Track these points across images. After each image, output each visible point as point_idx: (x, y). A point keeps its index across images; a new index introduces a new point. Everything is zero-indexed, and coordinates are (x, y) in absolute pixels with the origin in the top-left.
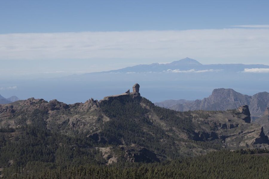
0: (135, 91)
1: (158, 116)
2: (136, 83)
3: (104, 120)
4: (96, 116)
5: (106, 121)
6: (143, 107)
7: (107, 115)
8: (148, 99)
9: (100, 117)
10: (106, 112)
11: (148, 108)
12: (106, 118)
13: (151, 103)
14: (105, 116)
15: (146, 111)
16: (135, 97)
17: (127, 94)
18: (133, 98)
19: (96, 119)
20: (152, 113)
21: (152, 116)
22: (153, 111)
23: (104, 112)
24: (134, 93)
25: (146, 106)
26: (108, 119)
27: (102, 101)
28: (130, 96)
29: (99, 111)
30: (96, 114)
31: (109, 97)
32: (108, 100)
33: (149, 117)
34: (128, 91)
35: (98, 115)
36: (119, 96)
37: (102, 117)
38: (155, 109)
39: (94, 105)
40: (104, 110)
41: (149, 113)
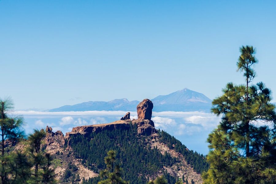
0: (143, 115)
1: (199, 172)
2: (146, 98)
3: (81, 175)
4: (62, 168)
5: (87, 178)
6: (163, 153)
7: (87, 164)
8: (172, 135)
9: (71, 168)
10: (85, 158)
11: (174, 154)
12: (85, 172)
13: (181, 144)
14: (82, 168)
15: (168, 160)
16: (142, 129)
17: (126, 123)
18: (139, 131)
19: (62, 174)
20: (184, 166)
21: (185, 172)
22: (186, 163)
23: (79, 158)
24: (141, 121)
25: (169, 149)
26: (91, 174)
27: (70, 135)
28: (131, 127)
29: (69, 156)
30: (62, 162)
31: (86, 127)
32: (83, 133)
33: (178, 175)
34: (126, 116)
35: (66, 164)
36: (107, 126)
37: (76, 169)
38: (190, 158)
39: (53, 144)
40: (80, 154)
41: (178, 165)
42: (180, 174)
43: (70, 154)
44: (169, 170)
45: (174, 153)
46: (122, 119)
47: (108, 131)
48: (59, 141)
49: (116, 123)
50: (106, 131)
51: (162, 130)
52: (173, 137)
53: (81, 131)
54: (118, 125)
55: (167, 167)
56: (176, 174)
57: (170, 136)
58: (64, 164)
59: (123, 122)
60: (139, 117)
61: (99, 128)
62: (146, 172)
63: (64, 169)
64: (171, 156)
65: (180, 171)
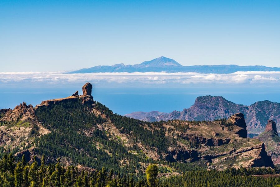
0: (86, 93)
1: (117, 127)
2: (88, 82)
3: (40, 133)
4: (30, 128)
5: (43, 134)
6: (97, 116)
9: (35, 128)
10: (44, 123)
12: (43, 130)
13: (109, 110)
14: (41, 128)
15: (100, 120)
16: (85, 102)
17: (75, 98)
18: (83, 102)
19: (29, 132)
20: (109, 124)
21: (109, 128)
22: (110, 122)
23: (40, 121)
24: (84, 96)
25: (101, 113)
26: (47, 132)
27: (38, 106)
28: (79, 100)
29: (34, 120)
30: (30, 124)
31: (49, 101)
32: (47, 105)
33: (105, 129)
34: (76, 93)
35: (32, 125)
36: (63, 100)
37: (38, 129)
38: (113, 119)
39: (27, 113)
40: (41, 119)
41: (105, 123)
42: (106, 128)
43: (35, 119)
44: (100, 126)
45: (104, 116)
46: (73, 95)
47: (63, 103)
48: (30, 111)
49: (69, 98)
50: (62, 103)
51: (98, 102)
52: (104, 106)
53: (46, 104)
54: (70, 99)
55: (98, 124)
56: (103, 129)
57: (102, 105)
58: (31, 126)
59: (73, 97)
60: (84, 94)
61: (57, 101)
62: (84, 128)
63: (31, 129)
64: (102, 118)
65: (106, 127)
